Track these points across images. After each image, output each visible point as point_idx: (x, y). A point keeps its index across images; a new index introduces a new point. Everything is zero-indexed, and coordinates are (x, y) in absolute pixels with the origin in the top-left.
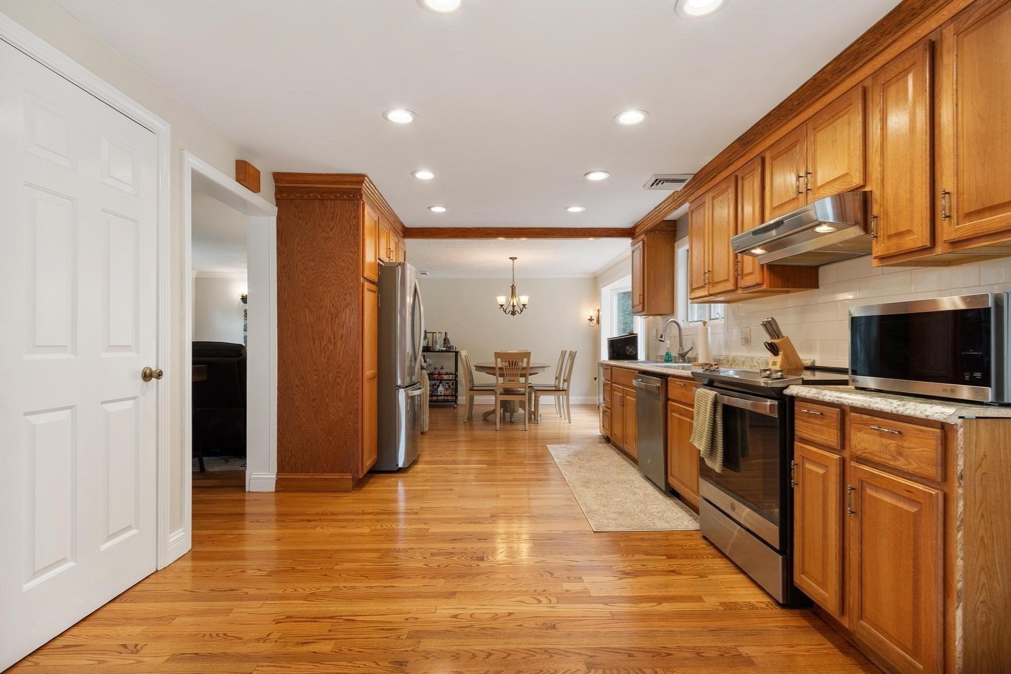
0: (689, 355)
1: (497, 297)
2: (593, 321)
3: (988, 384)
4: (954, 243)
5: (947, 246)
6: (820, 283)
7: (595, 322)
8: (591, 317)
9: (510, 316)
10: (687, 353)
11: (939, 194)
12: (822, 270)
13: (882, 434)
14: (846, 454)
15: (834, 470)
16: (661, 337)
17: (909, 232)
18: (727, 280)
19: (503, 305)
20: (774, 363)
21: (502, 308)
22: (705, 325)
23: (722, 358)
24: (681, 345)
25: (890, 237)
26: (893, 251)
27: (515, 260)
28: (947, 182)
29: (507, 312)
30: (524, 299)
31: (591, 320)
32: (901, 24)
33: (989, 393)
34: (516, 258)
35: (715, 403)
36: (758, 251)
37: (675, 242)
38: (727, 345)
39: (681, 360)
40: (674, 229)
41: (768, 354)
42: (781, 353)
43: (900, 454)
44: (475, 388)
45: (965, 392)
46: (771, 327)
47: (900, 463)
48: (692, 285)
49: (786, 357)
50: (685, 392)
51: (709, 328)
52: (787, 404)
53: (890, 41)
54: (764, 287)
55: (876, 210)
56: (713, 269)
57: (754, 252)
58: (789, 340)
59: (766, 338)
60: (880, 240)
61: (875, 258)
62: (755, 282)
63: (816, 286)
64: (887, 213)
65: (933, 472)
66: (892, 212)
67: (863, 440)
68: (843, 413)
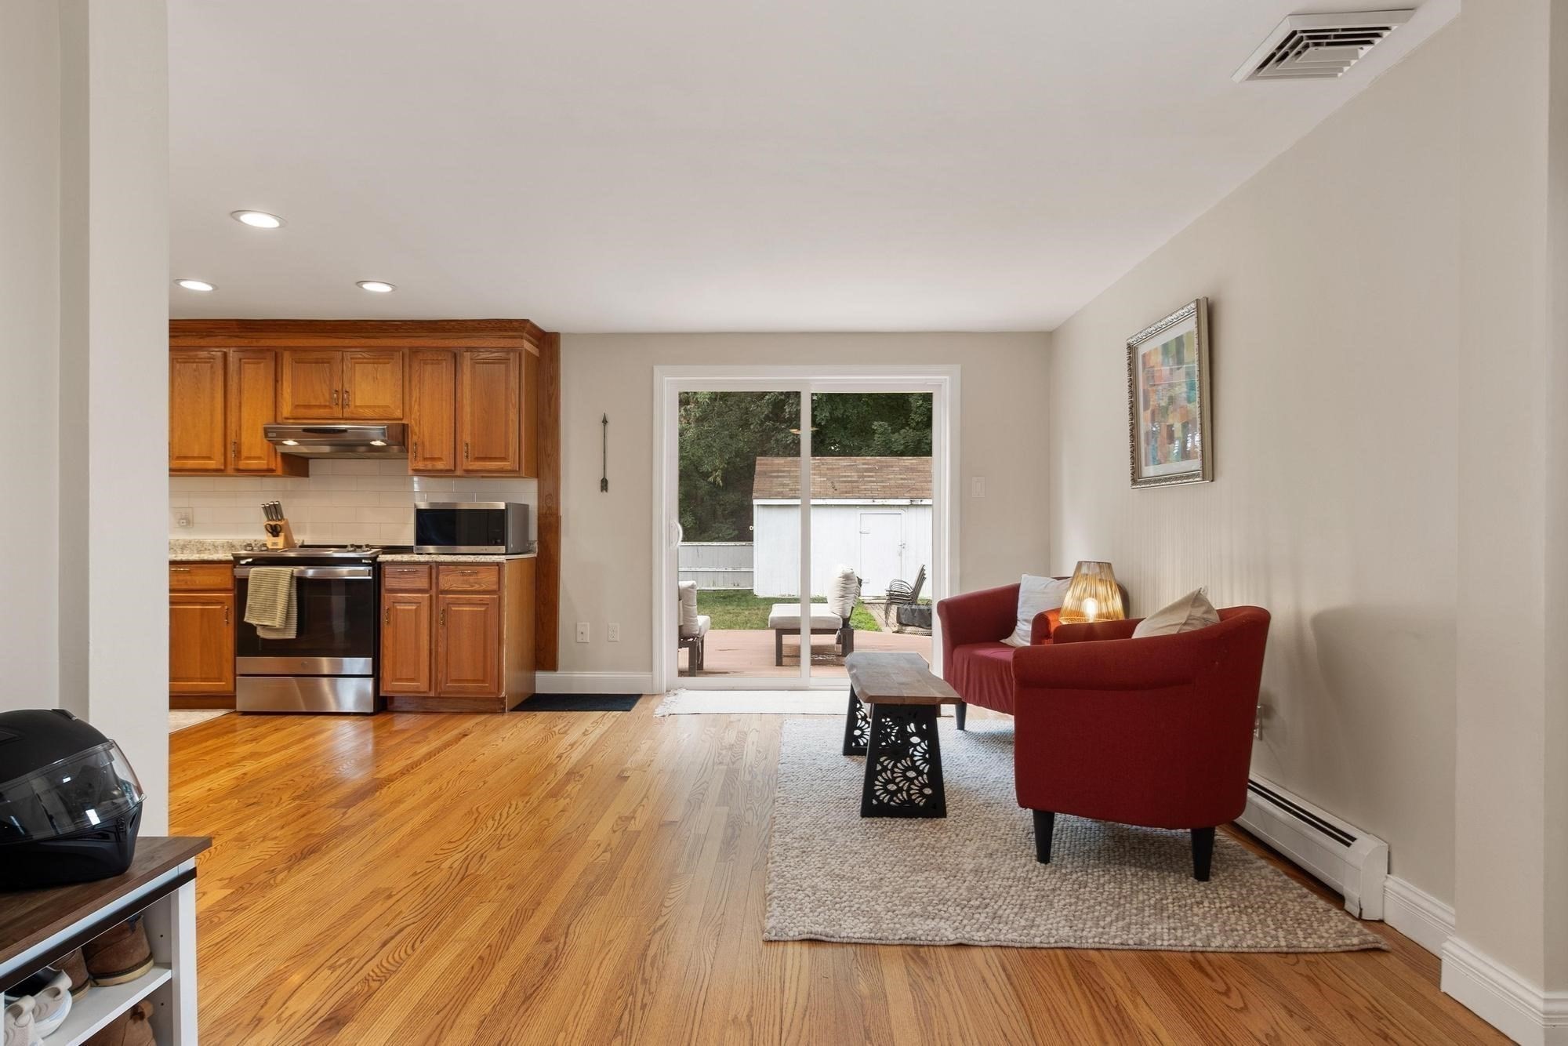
3: (503, 545)
5: (463, 472)
6: (310, 473)
11: (459, 443)
12: (311, 461)
13: (463, 574)
14: (434, 593)
15: (426, 603)
20: (277, 544)
25: (425, 459)
26: (428, 468)
33: (503, 548)
35: (292, 576)
36: (290, 443)
41: (267, 536)
42: (282, 534)
43: (474, 583)
45: (490, 549)
46: (273, 511)
47: (477, 587)
49: (285, 538)
52: (377, 568)
54: (276, 473)
55: (413, 438)
57: (285, 442)
58: (287, 523)
59: (264, 520)
60: (418, 459)
61: (413, 470)
62: (265, 467)
63: (307, 475)
64: (423, 443)
65: (495, 587)
66: (427, 444)
67: (447, 581)
68: (431, 568)
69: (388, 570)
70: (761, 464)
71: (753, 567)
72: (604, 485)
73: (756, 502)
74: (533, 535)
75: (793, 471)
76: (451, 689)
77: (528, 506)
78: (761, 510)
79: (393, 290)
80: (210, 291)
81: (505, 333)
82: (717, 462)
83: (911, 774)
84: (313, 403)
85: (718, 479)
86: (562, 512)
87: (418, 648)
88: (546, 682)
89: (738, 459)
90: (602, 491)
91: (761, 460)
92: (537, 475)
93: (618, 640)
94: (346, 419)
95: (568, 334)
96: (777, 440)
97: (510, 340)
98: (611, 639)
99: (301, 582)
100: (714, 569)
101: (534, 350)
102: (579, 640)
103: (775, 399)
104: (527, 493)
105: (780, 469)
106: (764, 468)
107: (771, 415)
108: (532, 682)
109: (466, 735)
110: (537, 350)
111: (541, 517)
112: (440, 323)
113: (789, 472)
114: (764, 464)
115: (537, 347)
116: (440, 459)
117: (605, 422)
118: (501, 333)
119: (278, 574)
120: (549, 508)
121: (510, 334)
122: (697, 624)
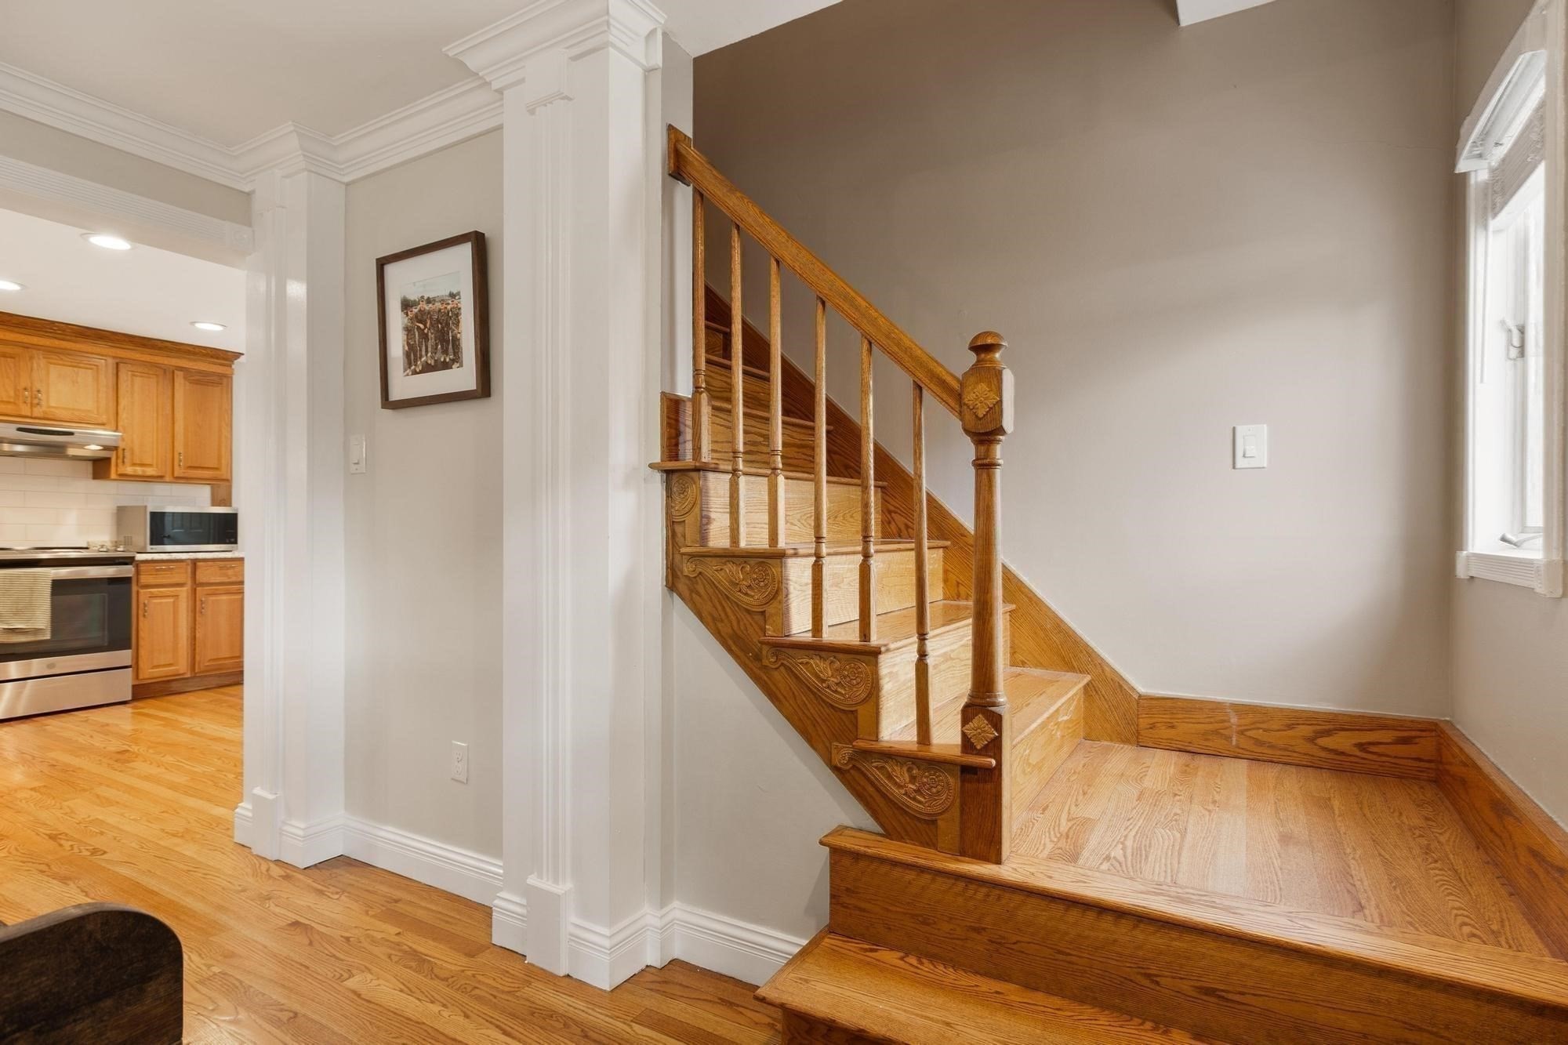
15: (184, 596)
25: (134, 464)
26: (139, 473)
28: (179, 447)
32: (145, 346)
43: (234, 575)
47: (234, 579)
60: (126, 464)
64: (132, 450)
66: (137, 450)
67: (205, 575)
68: (188, 564)
69: (144, 567)
81: (216, 361)
87: (176, 636)
94: (37, 418)
97: (221, 367)
99: (58, 586)
116: (150, 465)
118: (213, 360)
121: (221, 361)
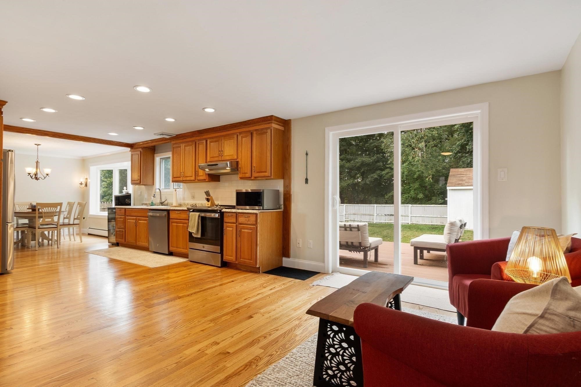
0: (166, 202)
1: (26, 168)
2: (82, 185)
3: (261, 206)
4: (255, 177)
5: (254, 178)
6: (220, 180)
7: (84, 185)
8: (81, 182)
9: (35, 180)
10: (164, 202)
11: (253, 167)
12: (220, 176)
13: (245, 217)
14: (237, 224)
15: (235, 228)
16: (154, 195)
17: (247, 173)
18: (192, 177)
19: (30, 174)
20: (208, 204)
21: (29, 175)
22: (176, 191)
23: (182, 203)
24: (161, 199)
25: (243, 173)
26: (244, 177)
27: (39, 146)
28: (254, 164)
29: (33, 178)
30: (47, 171)
31: (81, 184)
32: (246, 125)
33: (262, 207)
34: (40, 145)
35: (199, 216)
36: (207, 170)
37: (155, 154)
38: (184, 199)
39: (161, 205)
40: (154, 148)
41: (206, 202)
42: (210, 201)
43: (249, 221)
44: (19, 226)
45: (257, 208)
46: (207, 193)
47: (249, 223)
48: (173, 176)
49: (211, 202)
50: (180, 215)
51: (177, 192)
52: (222, 214)
53: (243, 127)
54: (207, 180)
55: (240, 166)
56: (184, 171)
57: (205, 170)
58: (212, 197)
59: (206, 196)
60: (241, 173)
61: (240, 177)
62: (203, 179)
63: (219, 181)
65: (254, 223)
66: (243, 168)
67: (241, 219)
68: (237, 214)
69: (225, 214)
70: (452, 172)
71: (447, 215)
72: (307, 181)
73: (448, 188)
74: (282, 202)
75: (468, 174)
76: (242, 262)
77: (279, 190)
78: (451, 191)
79: (215, 111)
80: (174, 121)
81: (266, 122)
82: (430, 172)
83: (342, 368)
84: (215, 156)
85: (430, 179)
86: (292, 193)
87: (232, 245)
88: (286, 262)
89: (444, 170)
90: (306, 183)
91: (452, 170)
92: (283, 178)
93: (312, 247)
94: (223, 161)
95: (294, 119)
96: (463, 162)
97: (268, 125)
98: (309, 247)
99: (203, 218)
100: (432, 216)
101: (282, 128)
102: (298, 246)
103: (462, 144)
104: (279, 185)
105: (461, 173)
106: (454, 173)
107: (460, 151)
108: (281, 261)
109: (233, 281)
110: (283, 128)
111: (285, 195)
112: (247, 122)
113: (466, 174)
114: (453, 172)
115: (282, 126)
117: (307, 154)
119: (195, 215)
120: (287, 191)
121: (268, 122)
122: (369, 242)
